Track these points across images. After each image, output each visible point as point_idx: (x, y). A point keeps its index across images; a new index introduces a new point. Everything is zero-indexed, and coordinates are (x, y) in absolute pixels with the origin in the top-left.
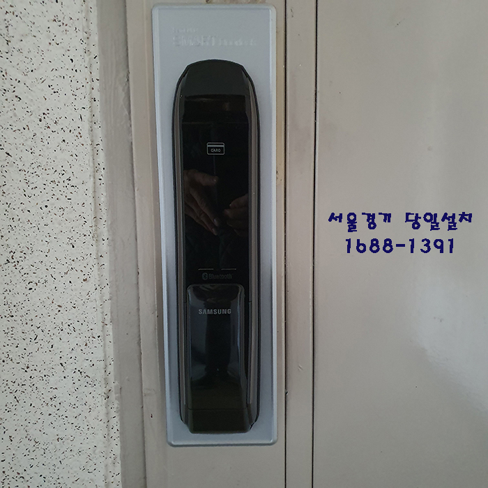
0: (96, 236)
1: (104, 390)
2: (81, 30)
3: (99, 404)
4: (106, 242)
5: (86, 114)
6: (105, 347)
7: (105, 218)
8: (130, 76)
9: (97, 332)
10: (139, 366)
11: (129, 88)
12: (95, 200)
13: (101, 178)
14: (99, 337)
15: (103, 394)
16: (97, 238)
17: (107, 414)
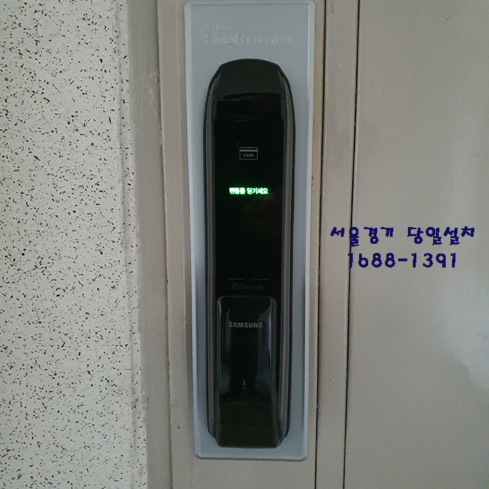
0: (124, 242)
1: (131, 400)
2: (111, 29)
3: (125, 414)
4: (135, 249)
5: (115, 116)
6: (132, 356)
7: (133, 224)
8: (161, 76)
9: (124, 341)
10: (166, 376)
11: (159, 88)
12: (124, 206)
13: (130, 183)
14: (126, 345)
15: (130, 403)
16: (125, 245)
17: (134, 423)
